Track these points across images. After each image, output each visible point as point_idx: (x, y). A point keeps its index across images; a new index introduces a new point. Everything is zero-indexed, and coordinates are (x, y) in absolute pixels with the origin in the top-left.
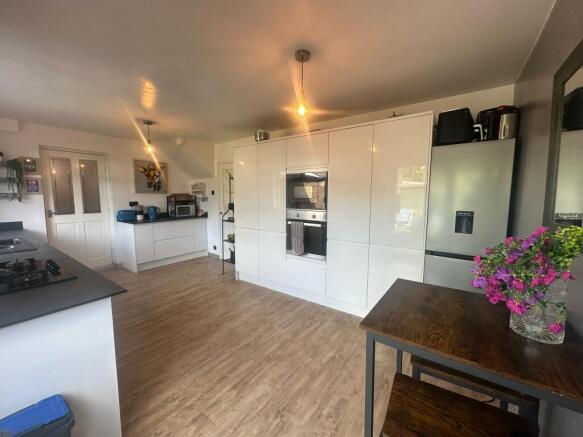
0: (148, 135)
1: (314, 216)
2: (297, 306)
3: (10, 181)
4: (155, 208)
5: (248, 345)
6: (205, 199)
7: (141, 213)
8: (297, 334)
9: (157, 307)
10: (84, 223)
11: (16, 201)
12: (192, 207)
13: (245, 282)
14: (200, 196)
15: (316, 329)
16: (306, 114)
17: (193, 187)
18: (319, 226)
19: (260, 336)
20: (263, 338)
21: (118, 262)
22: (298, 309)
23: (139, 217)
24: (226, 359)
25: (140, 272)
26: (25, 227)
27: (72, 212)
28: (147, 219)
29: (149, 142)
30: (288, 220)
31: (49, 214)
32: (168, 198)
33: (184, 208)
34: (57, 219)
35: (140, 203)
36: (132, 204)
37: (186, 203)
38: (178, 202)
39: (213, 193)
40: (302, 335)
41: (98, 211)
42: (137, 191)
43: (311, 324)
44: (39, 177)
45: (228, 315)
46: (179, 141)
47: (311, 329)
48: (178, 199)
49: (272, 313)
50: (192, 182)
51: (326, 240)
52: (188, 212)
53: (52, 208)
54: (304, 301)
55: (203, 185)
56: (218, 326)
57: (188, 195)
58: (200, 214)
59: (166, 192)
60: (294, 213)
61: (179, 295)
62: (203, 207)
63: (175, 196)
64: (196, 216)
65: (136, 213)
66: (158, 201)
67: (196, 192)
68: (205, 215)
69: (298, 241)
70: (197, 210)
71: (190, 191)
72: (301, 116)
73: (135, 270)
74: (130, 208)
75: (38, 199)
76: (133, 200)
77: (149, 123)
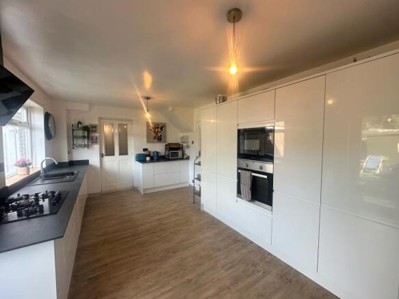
0: (147, 106)
1: (261, 168)
2: (244, 247)
3: (84, 137)
4: (157, 153)
5: (189, 281)
6: (188, 147)
7: (149, 155)
8: (236, 281)
9: (143, 225)
10: (119, 161)
11: (86, 149)
12: (180, 152)
13: (208, 213)
14: (185, 145)
15: (256, 282)
16: (237, 73)
17: (182, 138)
18: (266, 177)
19: (203, 274)
20: (204, 277)
21: (136, 186)
22: (244, 251)
23: (148, 159)
24: (169, 291)
25: (145, 194)
26: (90, 163)
27: (113, 154)
28: (152, 160)
29: (148, 111)
30: (239, 168)
31: (102, 156)
32: (166, 145)
33: (175, 153)
34: (106, 159)
35: (149, 150)
36: (145, 150)
37: (178, 149)
38: (171, 149)
39: (193, 142)
40: (241, 285)
41: (127, 154)
42: (148, 142)
43: (253, 272)
44: (98, 135)
45: (186, 243)
46: (170, 109)
47: (251, 279)
48: (171, 146)
49: (219, 250)
50: (181, 135)
51: (272, 191)
52: (177, 155)
53: (104, 152)
54: (252, 242)
55: (187, 137)
56: (174, 252)
57: (178, 144)
58: (185, 157)
59: (165, 142)
60: (244, 163)
61: (158, 217)
62: (187, 152)
63: (169, 144)
64: (182, 159)
65: (147, 156)
66: (159, 148)
67: (183, 142)
68: (188, 158)
69: (246, 188)
70: (183, 154)
71: (179, 141)
72: (231, 76)
73: (142, 192)
74: (143, 152)
75: (97, 147)
76: (145, 147)
77: (148, 98)
